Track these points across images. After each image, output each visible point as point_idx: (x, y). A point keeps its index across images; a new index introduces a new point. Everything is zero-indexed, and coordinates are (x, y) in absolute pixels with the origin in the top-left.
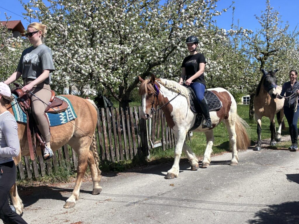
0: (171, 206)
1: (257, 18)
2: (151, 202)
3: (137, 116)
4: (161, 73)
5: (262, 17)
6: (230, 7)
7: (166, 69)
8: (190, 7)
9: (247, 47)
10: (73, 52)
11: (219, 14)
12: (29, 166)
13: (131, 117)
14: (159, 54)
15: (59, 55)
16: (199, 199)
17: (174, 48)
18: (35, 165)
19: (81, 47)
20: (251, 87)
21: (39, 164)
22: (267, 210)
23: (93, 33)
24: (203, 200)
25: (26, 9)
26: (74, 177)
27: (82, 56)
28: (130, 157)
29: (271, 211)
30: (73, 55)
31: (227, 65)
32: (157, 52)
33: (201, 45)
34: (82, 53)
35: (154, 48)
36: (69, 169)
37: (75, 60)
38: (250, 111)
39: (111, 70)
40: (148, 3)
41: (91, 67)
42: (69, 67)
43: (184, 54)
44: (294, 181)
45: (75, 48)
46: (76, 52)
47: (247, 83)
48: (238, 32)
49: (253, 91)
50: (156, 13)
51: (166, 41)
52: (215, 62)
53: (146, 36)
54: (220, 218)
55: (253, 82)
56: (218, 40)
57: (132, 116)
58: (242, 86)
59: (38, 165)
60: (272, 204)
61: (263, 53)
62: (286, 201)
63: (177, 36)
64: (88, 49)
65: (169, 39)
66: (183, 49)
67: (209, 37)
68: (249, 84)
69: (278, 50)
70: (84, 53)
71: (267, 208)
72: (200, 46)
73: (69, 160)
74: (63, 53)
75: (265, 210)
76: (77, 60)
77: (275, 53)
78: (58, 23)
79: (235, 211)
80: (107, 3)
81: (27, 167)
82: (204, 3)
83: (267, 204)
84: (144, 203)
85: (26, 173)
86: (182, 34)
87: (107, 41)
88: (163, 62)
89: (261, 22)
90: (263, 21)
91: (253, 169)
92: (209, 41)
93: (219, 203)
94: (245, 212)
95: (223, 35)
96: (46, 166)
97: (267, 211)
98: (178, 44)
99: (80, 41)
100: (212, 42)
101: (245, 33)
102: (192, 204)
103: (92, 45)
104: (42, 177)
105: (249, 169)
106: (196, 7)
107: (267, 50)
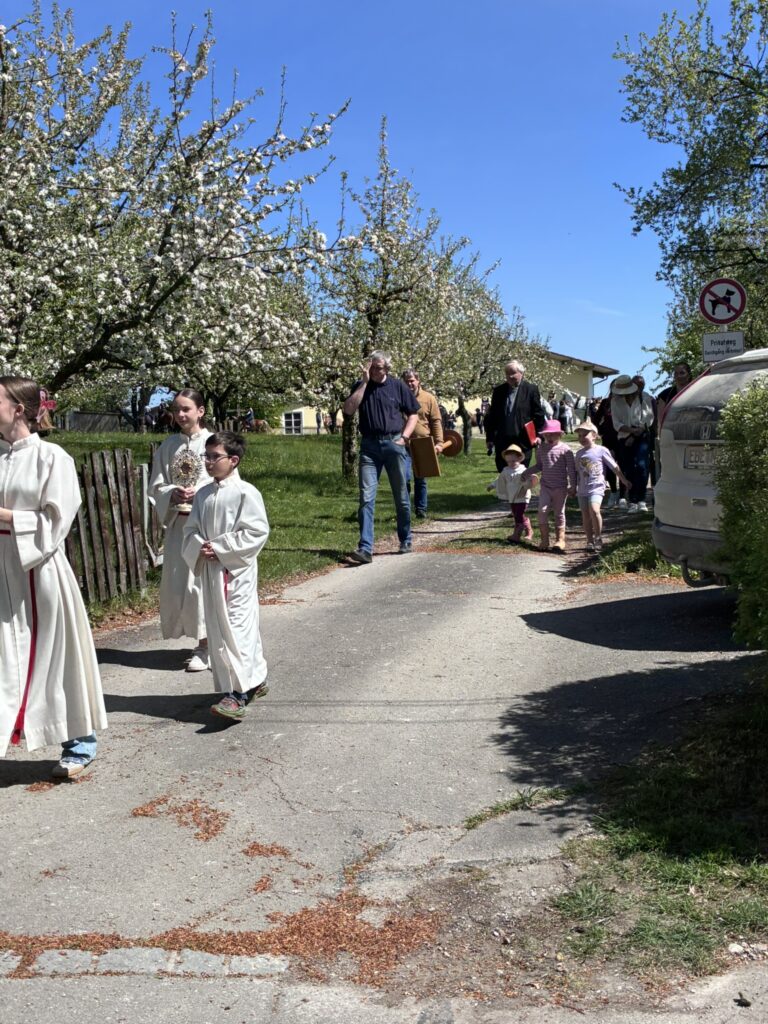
3: (113, 478)
5: (368, 197)
6: (324, 170)
8: (217, 165)
11: (297, 189)
13: (97, 480)
17: (180, 281)
22: (524, 707)
28: (98, 596)
29: (532, 709)
31: (318, 330)
35: (118, 281)
44: (551, 632)
47: (338, 376)
50: (110, 177)
51: (153, 260)
54: (418, 736)
57: (99, 478)
60: (527, 692)
61: (374, 296)
62: (558, 681)
63: (187, 247)
65: (160, 255)
68: (343, 380)
69: (411, 288)
71: (521, 701)
75: (521, 708)
77: (402, 295)
83: (516, 693)
88: (147, 319)
89: (368, 208)
90: (372, 208)
91: (432, 606)
93: (400, 704)
95: (318, 249)
97: (526, 710)
98: (192, 270)
107: (383, 288)
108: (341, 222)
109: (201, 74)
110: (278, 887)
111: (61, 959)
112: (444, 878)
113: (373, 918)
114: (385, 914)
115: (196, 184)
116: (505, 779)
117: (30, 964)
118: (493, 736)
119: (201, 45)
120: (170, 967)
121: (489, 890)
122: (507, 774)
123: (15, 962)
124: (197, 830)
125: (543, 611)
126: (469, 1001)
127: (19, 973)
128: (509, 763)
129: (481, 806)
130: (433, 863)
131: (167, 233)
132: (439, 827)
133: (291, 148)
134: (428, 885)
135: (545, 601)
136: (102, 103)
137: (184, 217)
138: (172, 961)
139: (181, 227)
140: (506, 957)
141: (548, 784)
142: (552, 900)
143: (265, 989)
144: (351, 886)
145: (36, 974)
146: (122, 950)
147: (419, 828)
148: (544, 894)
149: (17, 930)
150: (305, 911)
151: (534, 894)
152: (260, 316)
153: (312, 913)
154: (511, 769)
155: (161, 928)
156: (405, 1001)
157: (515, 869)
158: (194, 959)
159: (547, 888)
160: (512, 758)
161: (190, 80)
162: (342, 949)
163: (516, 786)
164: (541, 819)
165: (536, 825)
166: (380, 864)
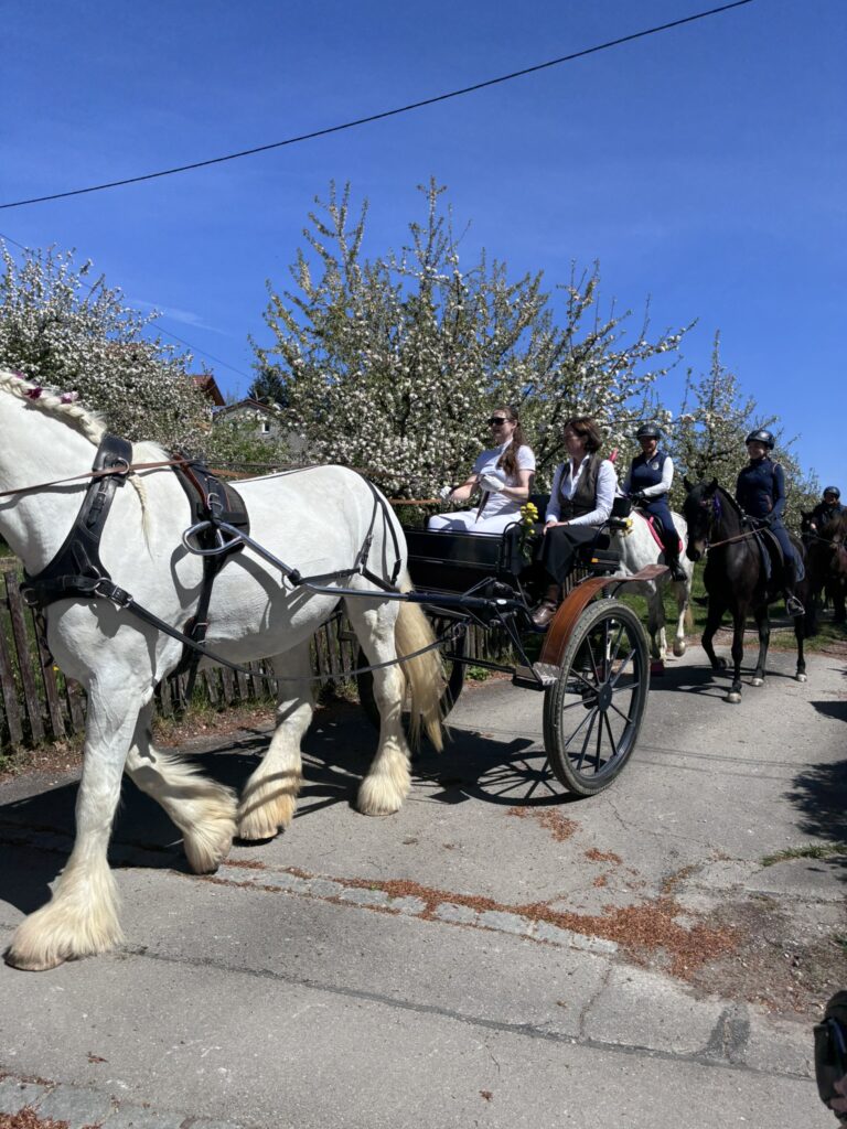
5: (702, 387)
6: (674, 366)
8: (596, 363)
12: (324, 664)
16: (666, 747)
18: (333, 663)
21: (341, 660)
22: (813, 774)
29: (821, 776)
37: (379, 459)
44: (836, 717)
60: (816, 763)
61: (702, 457)
62: (843, 757)
65: (552, 424)
69: (731, 452)
71: (811, 770)
75: (810, 775)
77: (724, 457)
81: (321, 665)
83: (806, 762)
89: (701, 394)
90: (704, 395)
107: (709, 451)
109: (589, 303)
110: (611, 885)
111: (453, 910)
112: (743, 901)
113: (684, 923)
114: (695, 921)
115: (581, 376)
116: (797, 830)
117: (433, 910)
118: (787, 794)
119: (590, 284)
120: (529, 932)
121: (781, 918)
122: (797, 825)
123: (422, 907)
124: (553, 831)
125: (830, 700)
126: (763, 1008)
127: (425, 915)
128: (799, 817)
129: (776, 849)
130: (736, 889)
131: (558, 410)
132: (740, 860)
133: (651, 352)
134: (730, 905)
135: (833, 693)
136: (520, 324)
137: (571, 399)
138: (531, 927)
139: (568, 406)
140: (795, 977)
141: (834, 839)
142: (836, 936)
143: (599, 965)
144: (668, 895)
145: (435, 919)
146: (496, 912)
147: (724, 858)
148: (829, 929)
149: (425, 884)
150: (631, 907)
151: (820, 928)
153: (637, 910)
154: (801, 821)
155: (524, 901)
156: (710, 997)
157: (803, 906)
158: (548, 930)
159: (832, 925)
160: (802, 813)
161: (580, 307)
162: (659, 944)
163: (806, 837)
164: (827, 867)
165: (823, 871)
166: (691, 881)
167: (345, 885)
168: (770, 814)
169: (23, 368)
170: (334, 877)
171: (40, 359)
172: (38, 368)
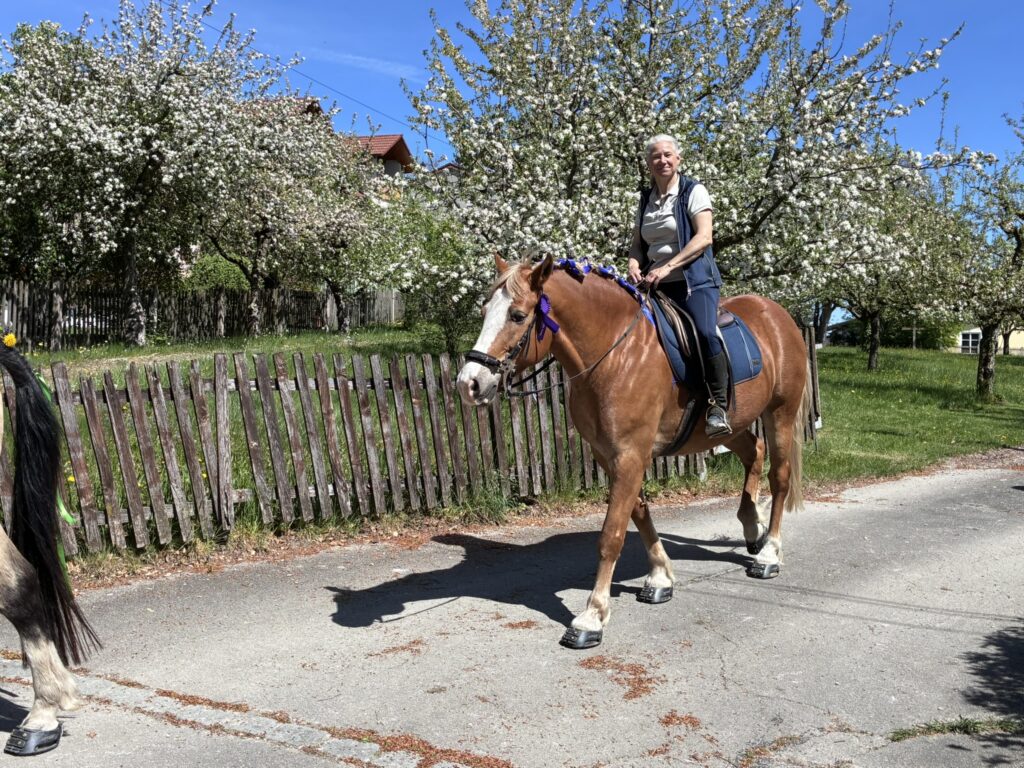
0: (757, 601)
1: (1009, 122)
2: (707, 588)
4: (742, 263)
6: (936, 93)
7: (756, 253)
9: (977, 200)
10: (524, 210)
11: (905, 112)
12: (414, 480)
14: (740, 215)
15: (491, 218)
16: (832, 590)
17: (780, 200)
18: (428, 479)
19: (544, 197)
20: (987, 306)
21: (438, 477)
22: (1020, 631)
23: (573, 164)
24: (842, 591)
25: (415, 106)
26: (519, 513)
27: (546, 220)
30: (524, 218)
32: (734, 211)
33: (851, 193)
34: (545, 213)
35: (726, 201)
36: (506, 493)
38: (979, 369)
39: (614, 256)
40: (715, 86)
41: (565, 247)
42: (514, 248)
43: (806, 216)
45: (528, 201)
46: (532, 211)
48: (955, 160)
49: (990, 317)
50: (735, 110)
51: (759, 182)
52: (890, 239)
53: (709, 170)
54: (887, 642)
55: (990, 294)
56: (900, 178)
58: (960, 303)
59: (434, 478)
63: (789, 169)
64: (561, 203)
65: (766, 178)
66: (803, 204)
67: (875, 172)
70: (552, 213)
72: (848, 195)
73: (507, 472)
74: (499, 212)
75: (1014, 631)
76: (533, 231)
78: (492, 139)
79: (929, 628)
80: (612, 87)
81: (410, 482)
82: (864, 85)
83: (1019, 616)
84: (688, 590)
85: (406, 496)
86: (802, 164)
87: (609, 184)
88: (750, 235)
91: (983, 521)
92: (874, 183)
93: (885, 603)
94: (958, 632)
95: (913, 166)
96: (454, 482)
97: (1019, 634)
98: (791, 190)
99: (542, 184)
100: (883, 186)
101: (976, 163)
102: (812, 600)
103: (571, 192)
104: (443, 507)
105: (972, 521)
106: (842, 94)
108: (940, 141)
109: (840, 13)
110: (671, 754)
116: (959, 698)
122: (964, 694)
123: (414, 764)
128: (974, 683)
129: (917, 720)
131: (775, 157)
132: (862, 732)
136: (755, 49)
141: (1003, 711)
147: (844, 729)
152: (858, 232)
154: (970, 688)
160: (977, 678)
161: (829, 22)
165: (969, 750)
166: (785, 754)
167: (333, 735)
168: (932, 678)
169: (137, 132)
170: (324, 726)
171: (158, 120)
172: (154, 132)
